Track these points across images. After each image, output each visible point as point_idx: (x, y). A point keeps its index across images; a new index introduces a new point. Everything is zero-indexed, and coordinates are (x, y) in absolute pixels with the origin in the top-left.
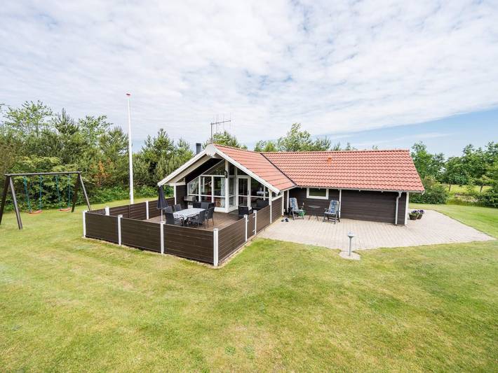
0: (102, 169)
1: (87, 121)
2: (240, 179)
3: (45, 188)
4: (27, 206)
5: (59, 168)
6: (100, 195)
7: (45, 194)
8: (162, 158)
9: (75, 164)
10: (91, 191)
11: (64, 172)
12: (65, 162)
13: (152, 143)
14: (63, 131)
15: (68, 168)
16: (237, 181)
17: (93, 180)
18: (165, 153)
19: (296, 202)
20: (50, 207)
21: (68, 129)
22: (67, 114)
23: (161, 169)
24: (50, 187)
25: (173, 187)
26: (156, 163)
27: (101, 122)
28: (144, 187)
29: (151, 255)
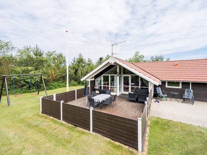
0: (53, 72)
1: (48, 53)
2: (124, 77)
3: (26, 82)
4: (17, 92)
5: (33, 72)
6: (52, 85)
7: (26, 85)
8: (81, 67)
9: (41, 70)
10: (48, 84)
11: (35, 74)
12: (36, 69)
13: (76, 60)
14: (36, 55)
15: (37, 73)
16: (123, 78)
17: (49, 78)
18: (82, 65)
19: (160, 90)
20: (28, 92)
21: (38, 54)
22: (38, 47)
23: (80, 72)
24: (28, 81)
25: (88, 81)
26: (77, 70)
27: (54, 53)
28: (72, 81)
29: (83, 133)
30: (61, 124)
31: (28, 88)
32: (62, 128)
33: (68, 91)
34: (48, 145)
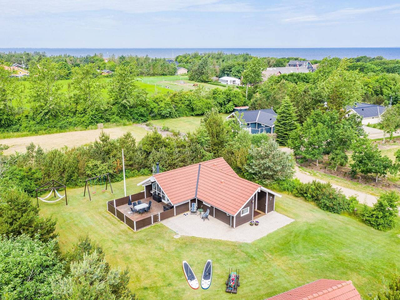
0: (118, 164)
8: (154, 151)
26: (150, 153)
29: (122, 223)
30: (116, 218)
31: (98, 181)
32: (115, 220)
33: (126, 196)
34: (109, 224)
